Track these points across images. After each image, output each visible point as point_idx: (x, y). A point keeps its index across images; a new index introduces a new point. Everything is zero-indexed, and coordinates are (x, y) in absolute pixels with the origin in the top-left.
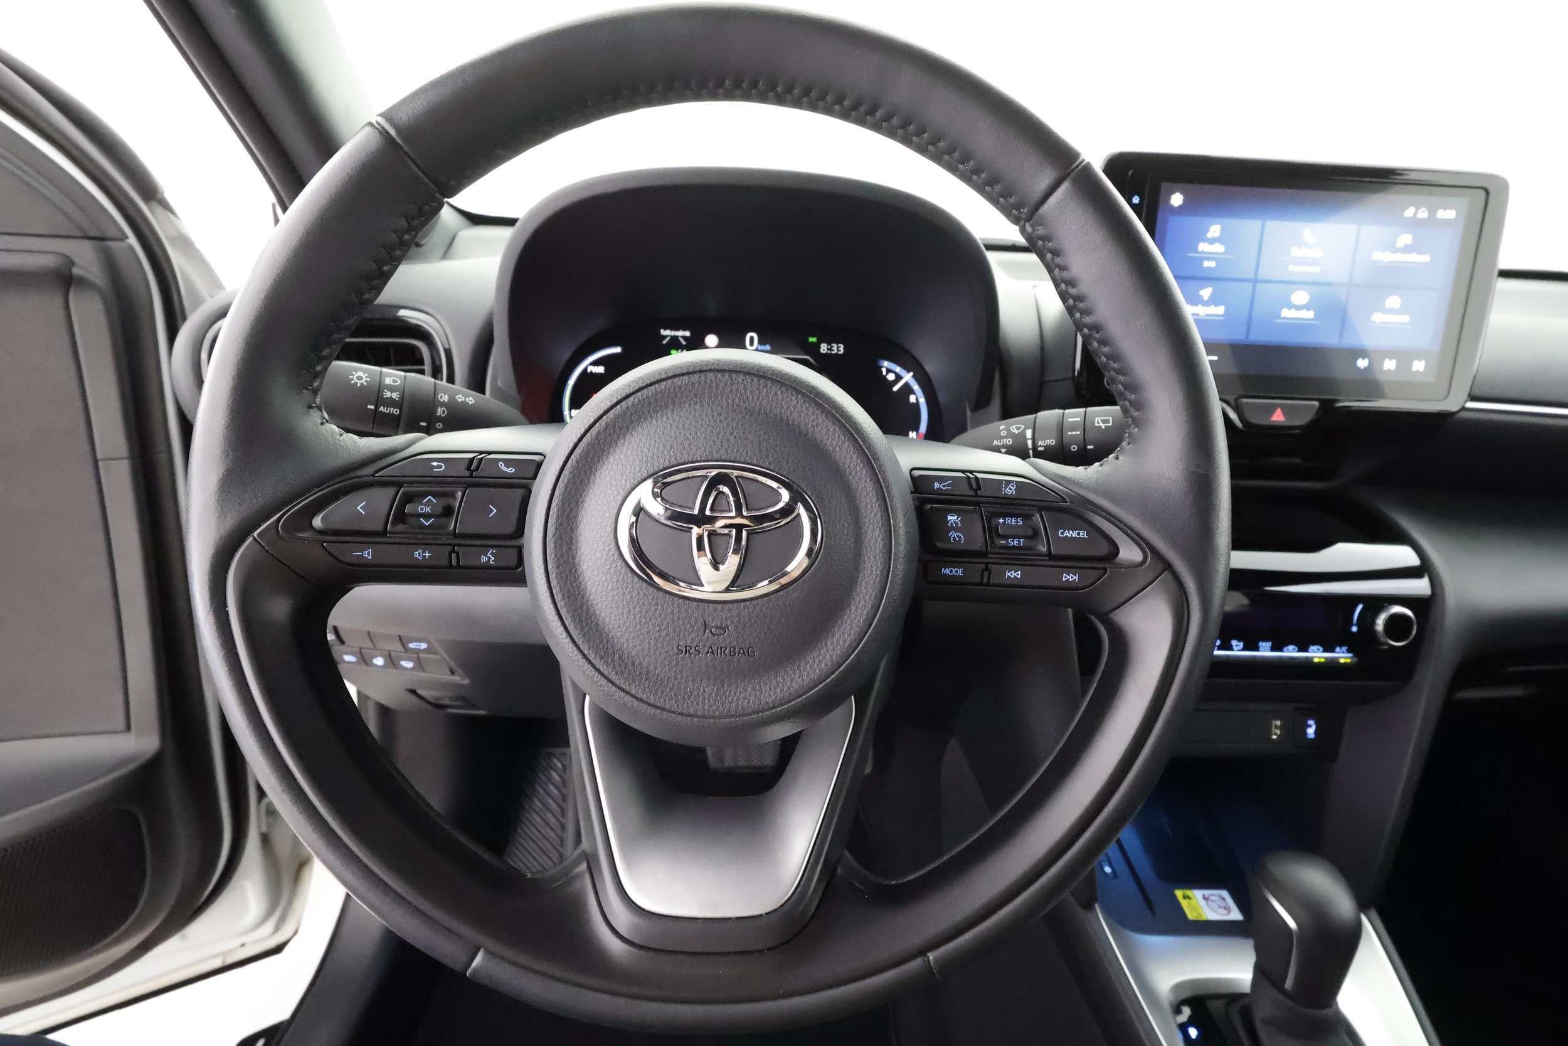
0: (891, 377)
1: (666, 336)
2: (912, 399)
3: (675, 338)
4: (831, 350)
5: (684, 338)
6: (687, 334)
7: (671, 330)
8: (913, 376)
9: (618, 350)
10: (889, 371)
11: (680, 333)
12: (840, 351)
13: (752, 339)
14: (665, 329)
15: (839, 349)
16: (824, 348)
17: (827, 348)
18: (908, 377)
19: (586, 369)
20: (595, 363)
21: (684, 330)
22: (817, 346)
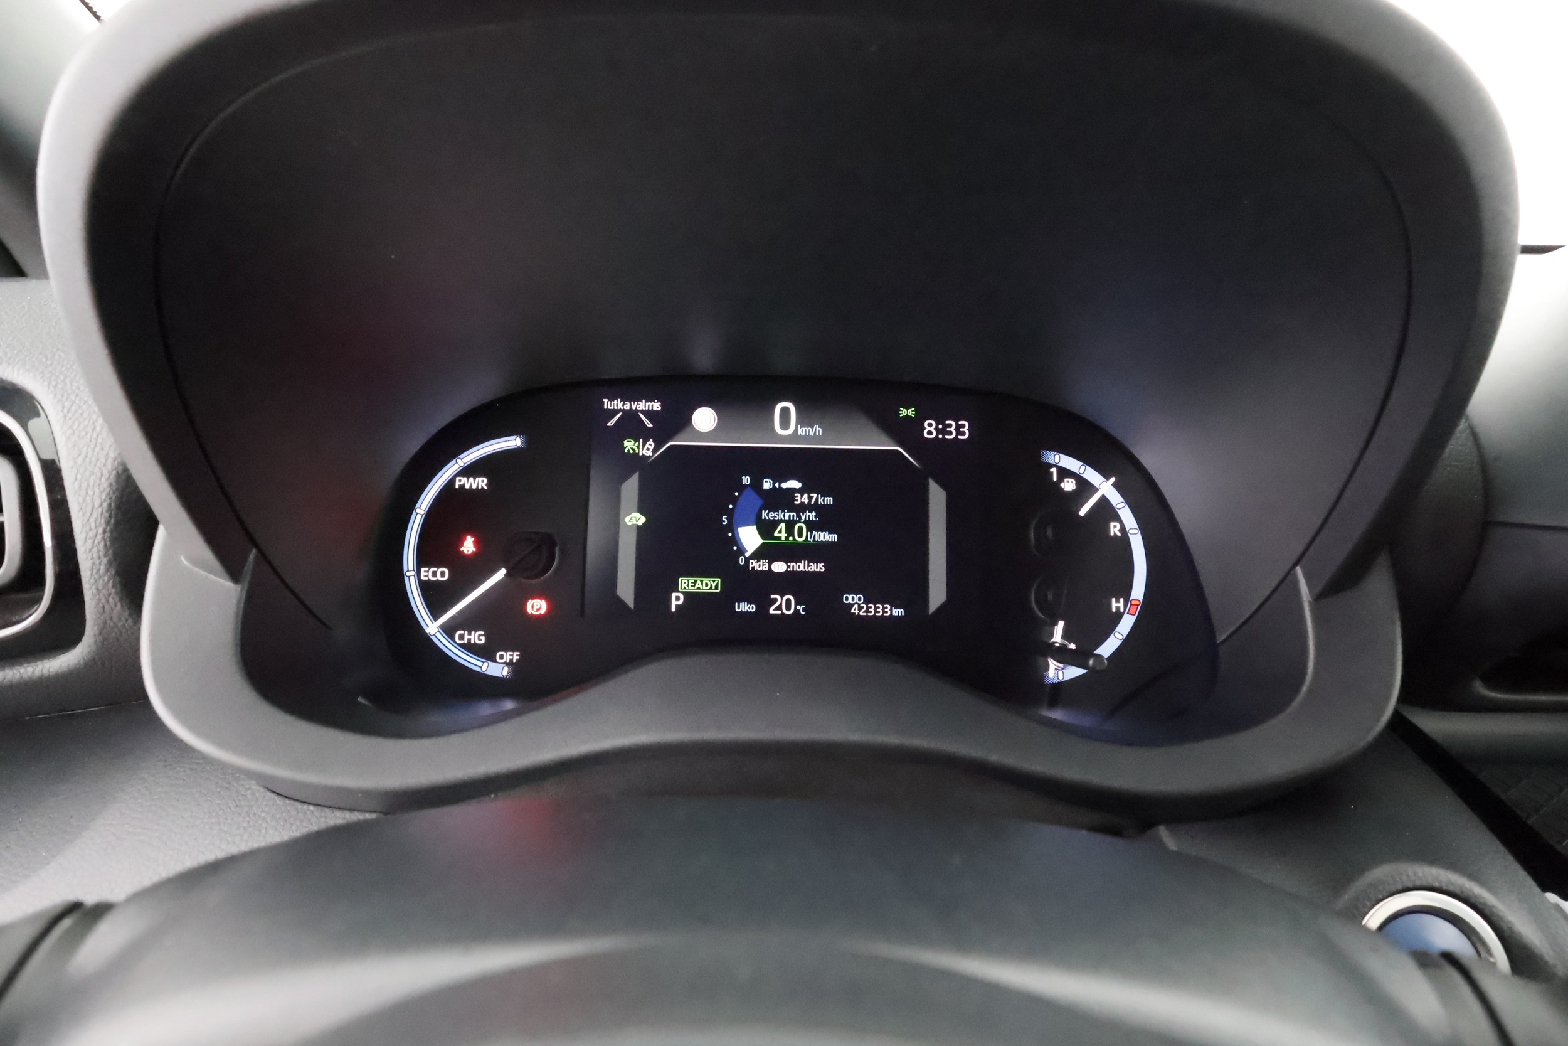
0: (1069, 485)
1: (615, 412)
2: (1114, 529)
3: (631, 415)
4: (944, 432)
5: (649, 414)
6: (656, 406)
7: (624, 400)
8: (1114, 485)
9: (513, 442)
10: (1064, 473)
11: (641, 406)
12: (963, 433)
13: (785, 412)
14: (611, 400)
15: (960, 430)
16: (930, 429)
17: (936, 429)
18: (1106, 488)
19: (452, 482)
20: (467, 471)
21: (650, 399)
22: (916, 424)
